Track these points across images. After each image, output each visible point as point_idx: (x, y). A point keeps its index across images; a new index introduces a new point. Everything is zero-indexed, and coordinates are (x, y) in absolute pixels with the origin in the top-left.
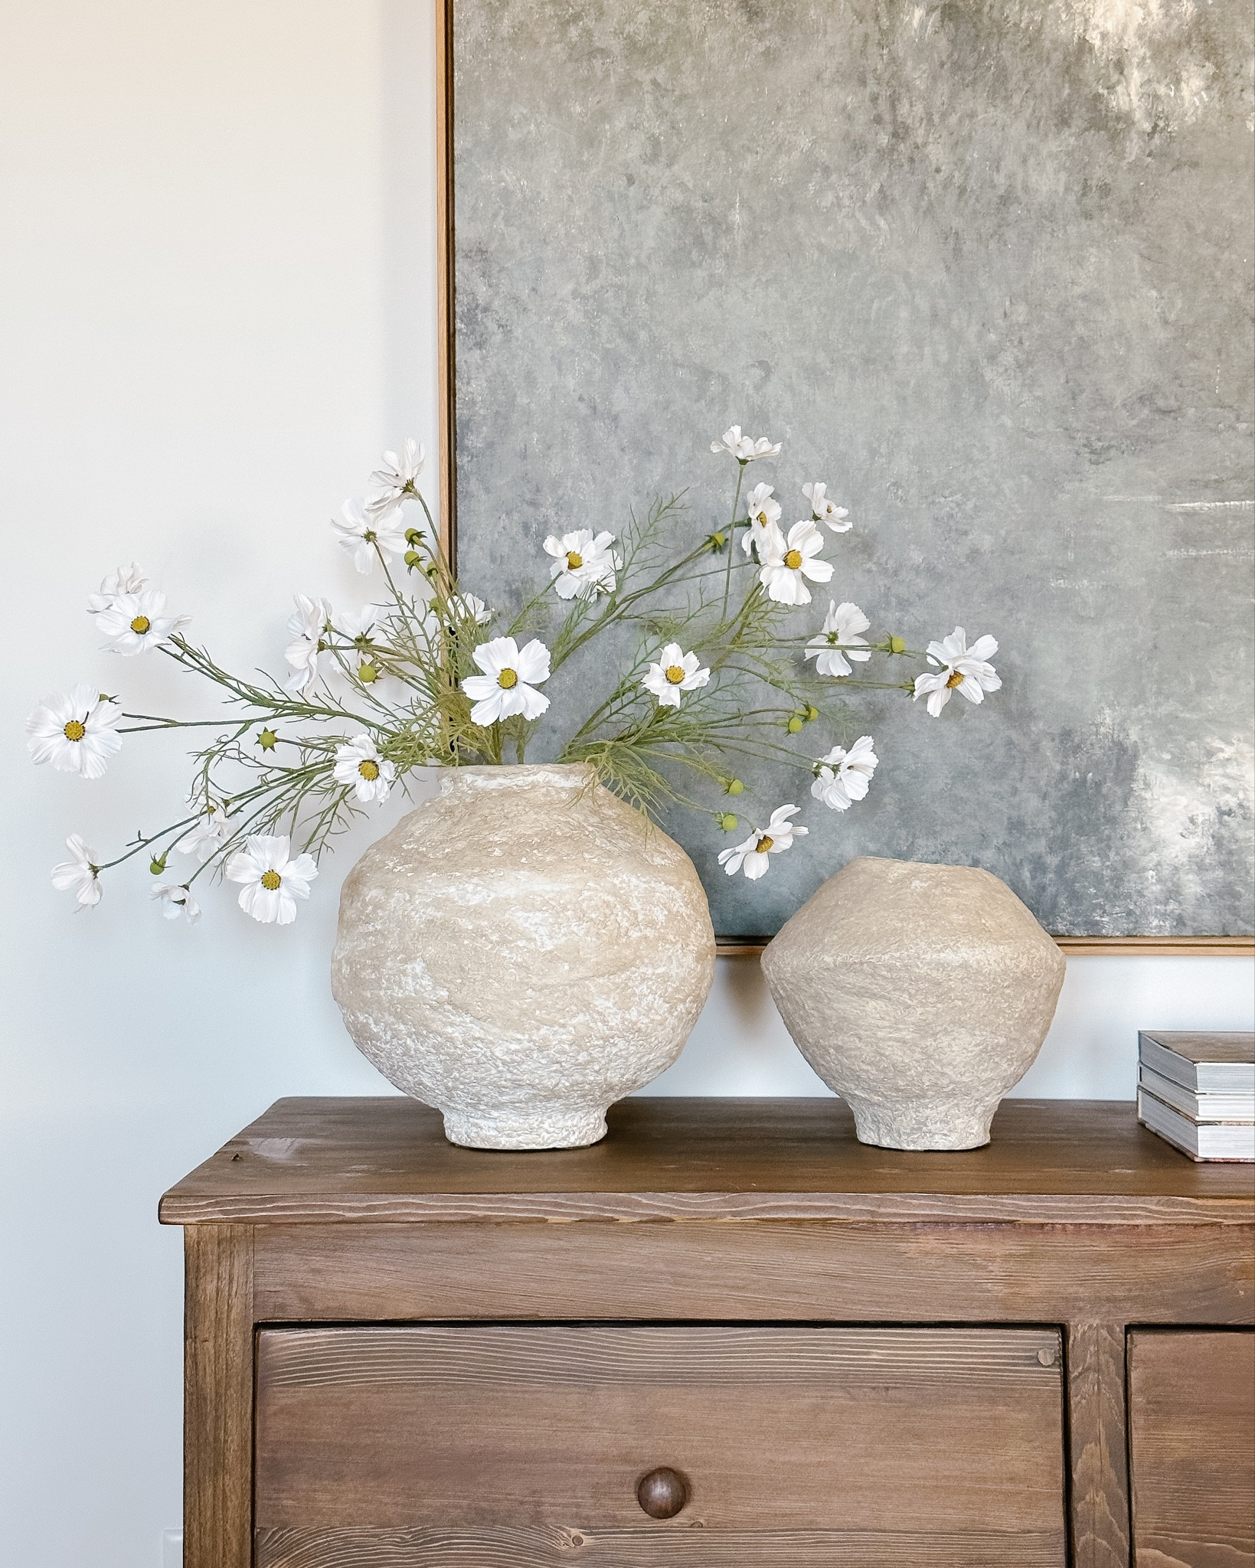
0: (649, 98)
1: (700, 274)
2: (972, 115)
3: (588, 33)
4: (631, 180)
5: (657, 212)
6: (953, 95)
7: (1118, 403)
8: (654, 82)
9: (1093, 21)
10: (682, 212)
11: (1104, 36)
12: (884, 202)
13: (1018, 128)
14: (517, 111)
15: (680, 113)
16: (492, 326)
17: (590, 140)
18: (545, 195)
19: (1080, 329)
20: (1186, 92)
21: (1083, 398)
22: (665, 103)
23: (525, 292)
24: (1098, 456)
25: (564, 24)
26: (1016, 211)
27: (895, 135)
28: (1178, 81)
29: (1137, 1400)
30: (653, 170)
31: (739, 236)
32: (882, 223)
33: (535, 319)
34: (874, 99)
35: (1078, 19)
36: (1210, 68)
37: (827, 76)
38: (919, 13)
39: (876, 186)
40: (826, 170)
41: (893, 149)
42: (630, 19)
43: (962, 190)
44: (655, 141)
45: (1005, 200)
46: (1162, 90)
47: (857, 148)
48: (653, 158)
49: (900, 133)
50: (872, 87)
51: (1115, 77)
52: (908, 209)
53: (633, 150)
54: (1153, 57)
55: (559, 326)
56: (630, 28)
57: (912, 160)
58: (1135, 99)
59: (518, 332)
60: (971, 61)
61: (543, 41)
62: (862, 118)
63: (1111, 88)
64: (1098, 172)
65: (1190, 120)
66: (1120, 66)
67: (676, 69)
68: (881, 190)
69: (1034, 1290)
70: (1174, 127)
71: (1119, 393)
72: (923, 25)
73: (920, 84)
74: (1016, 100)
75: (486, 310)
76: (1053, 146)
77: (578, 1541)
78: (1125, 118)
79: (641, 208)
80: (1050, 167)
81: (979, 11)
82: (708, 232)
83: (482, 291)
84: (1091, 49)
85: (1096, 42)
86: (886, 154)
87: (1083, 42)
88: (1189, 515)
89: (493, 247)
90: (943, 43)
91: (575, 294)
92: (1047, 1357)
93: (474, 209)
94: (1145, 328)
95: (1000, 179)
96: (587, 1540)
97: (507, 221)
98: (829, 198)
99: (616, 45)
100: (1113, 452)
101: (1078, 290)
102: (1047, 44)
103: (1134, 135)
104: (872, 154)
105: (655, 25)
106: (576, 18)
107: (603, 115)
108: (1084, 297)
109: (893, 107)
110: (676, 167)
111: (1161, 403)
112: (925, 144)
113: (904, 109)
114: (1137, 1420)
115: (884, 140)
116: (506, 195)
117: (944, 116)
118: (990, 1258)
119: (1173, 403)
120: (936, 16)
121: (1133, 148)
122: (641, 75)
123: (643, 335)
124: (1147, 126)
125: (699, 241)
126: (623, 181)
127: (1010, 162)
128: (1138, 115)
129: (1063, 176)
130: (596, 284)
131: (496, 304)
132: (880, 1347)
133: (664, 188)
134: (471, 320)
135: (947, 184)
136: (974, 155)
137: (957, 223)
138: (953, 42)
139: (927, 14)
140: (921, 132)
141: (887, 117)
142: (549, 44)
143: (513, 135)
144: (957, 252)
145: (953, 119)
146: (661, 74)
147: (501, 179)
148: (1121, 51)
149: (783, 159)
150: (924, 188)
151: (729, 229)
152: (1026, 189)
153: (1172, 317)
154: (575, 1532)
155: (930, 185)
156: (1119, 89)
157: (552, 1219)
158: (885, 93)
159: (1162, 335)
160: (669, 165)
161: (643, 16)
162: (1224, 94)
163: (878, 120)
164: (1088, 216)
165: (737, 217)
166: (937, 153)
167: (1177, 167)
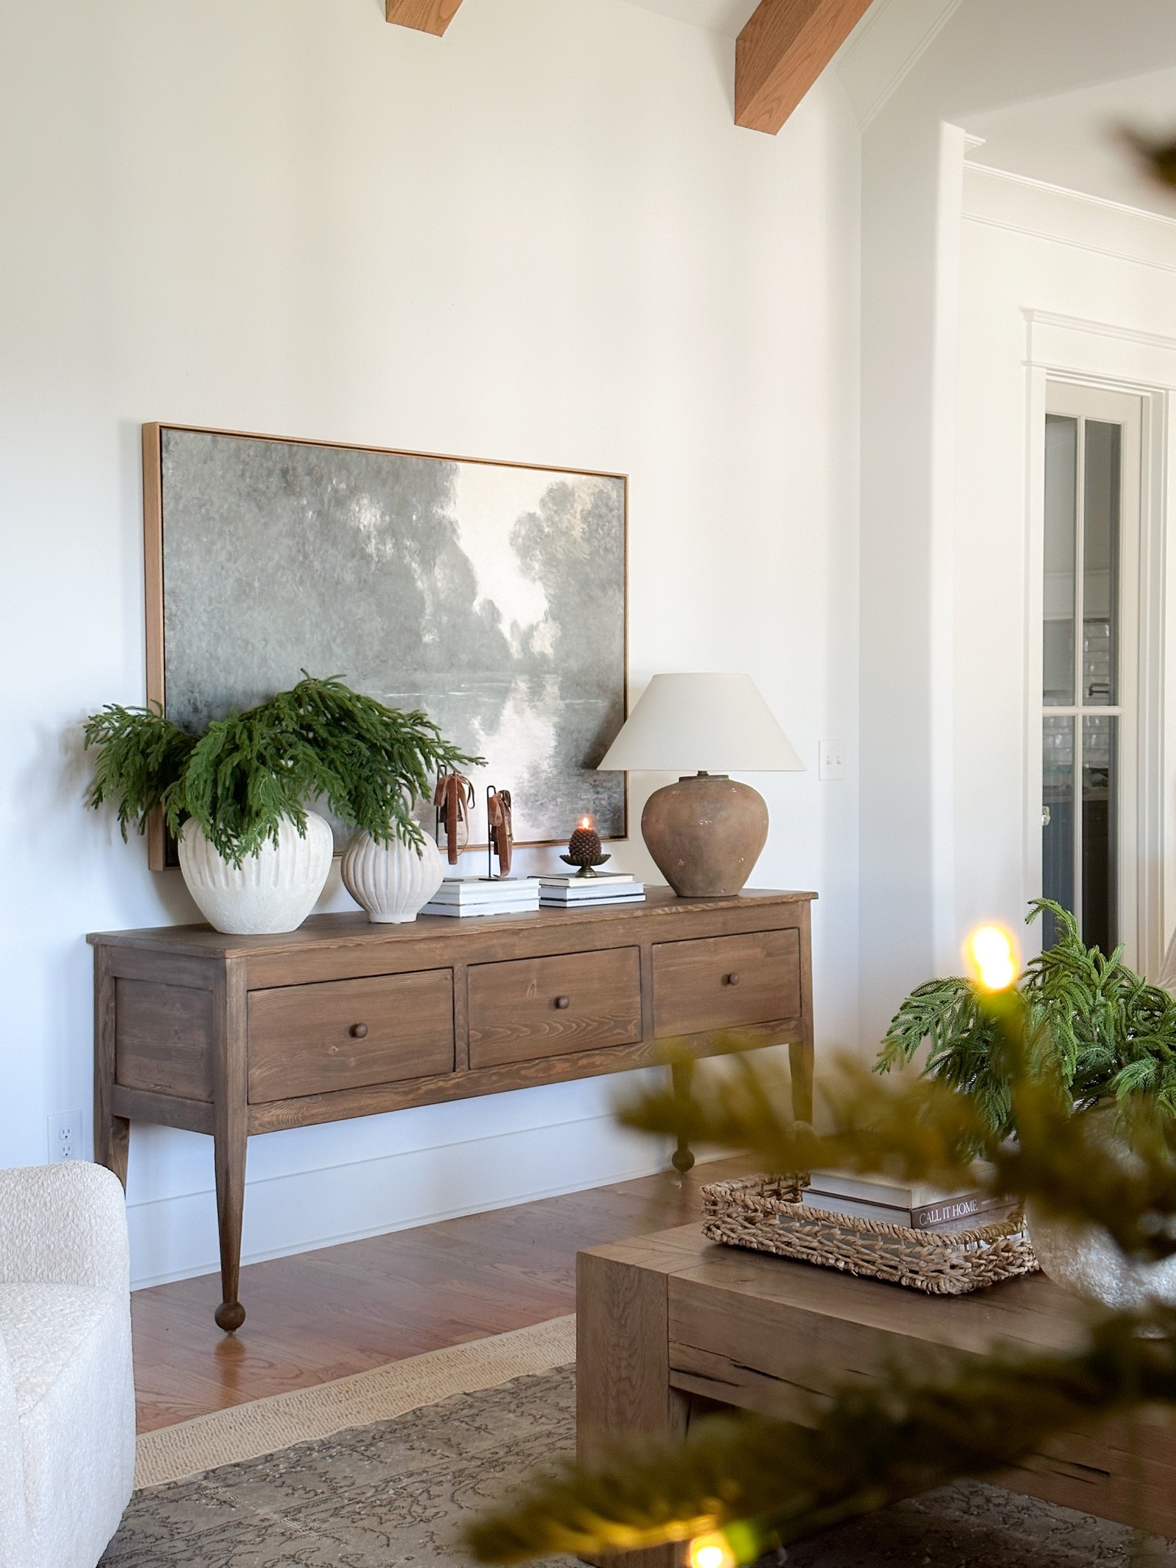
0: (228, 537)
1: (245, 605)
2: (327, 552)
3: (208, 511)
4: (222, 568)
5: (231, 581)
6: (321, 544)
7: (370, 658)
8: (229, 531)
9: (361, 521)
10: (238, 581)
11: (364, 526)
12: (301, 582)
13: (340, 557)
14: (185, 539)
15: (238, 544)
16: (178, 622)
17: (209, 552)
18: (194, 572)
19: (359, 631)
20: (387, 549)
21: (361, 656)
22: (233, 539)
23: (188, 610)
24: (365, 677)
25: (200, 507)
26: (340, 587)
27: (304, 557)
28: (385, 544)
29: (469, 987)
30: (230, 565)
31: (257, 590)
32: (301, 589)
33: (191, 620)
34: (298, 543)
35: (357, 520)
36: (394, 541)
37: (284, 533)
38: (311, 513)
39: (299, 576)
40: (284, 569)
41: (304, 562)
42: (221, 507)
43: (324, 579)
44: (230, 553)
45: (337, 583)
46: (381, 547)
47: (293, 560)
48: (229, 560)
49: (306, 556)
50: (297, 539)
51: (368, 541)
52: (309, 584)
53: (223, 557)
54: (378, 535)
55: (199, 623)
56: (221, 511)
57: (309, 566)
58: (373, 549)
59: (186, 625)
60: (326, 532)
61: (193, 513)
62: (294, 550)
63: (367, 545)
64: (363, 575)
65: (389, 558)
66: (369, 537)
67: (236, 527)
68: (301, 577)
69: (446, 957)
70: (384, 560)
71: (370, 654)
72: (312, 517)
73: (311, 539)
74: (340, 547)
75: (175, 615)
76: (350, 564)
77: (334, 1050)
78: (370, 556)
79: (226, 579)
80: (350, 572)
81: (328, 514)
82: (247, 589)
83: (174, 609)
84: (361, 530)
85: (362, 528)
86: (302, 563)
87: (359, 528)
88: (391, 698)
89: (177, 591)
90: (318, 524)
91: (205, 610)
92: (449, 977)
93: (171, 576)
94: (377, 631)
95: (336, 575)
96: (337, 1049)
97: (182, 581)
98: (284, 579)
99: (217, 516)
100: (369, 676)
101: (358, 617)
102: (348, 528)
103: (373, 563)
104: (297, 563)
105: (229, 509)
106: (204, 505)
107: (213, 543)
108: (360, 619)
109: (304, 547)
110: (237, 564)
111: (382, 658)
112: (313, 561)
113: (307, 548)
114: (470, 992)
115: (301, 558)
116: (182, 571)
117: (319, 551)
118: (436, 948)
119: (385, 658)
120: (316, 514)
121: (373, 567)
122: (225, 528)
123: (227, 627)
124: (377, 559)
125: (244, 592)
126: (220, 568)
127: (338, 569)
128: (374, 555)
129: (353, 576)
130: (212, 607)
131: (179, 613)
132: (409, 980)
133: (233, 572)
134: (170, 620)
135: (320, 575)
136: (328, 566)
137: (323, 590)
138: (321, 524)
139: (313, 513)
140: (312, 556)
141: (302, 550)
142: (196, 514)
143: (184, 548)
144: (323, 601)
145: (321, 553)
146: (232, 528)
147: (180, 565)
148: (369, 532)
149: (270, 564)
150: (313, 577)
151: (254, 588)
152: (343, 579)
153: (385, 628)
154: (334, 1047)
155: (315, 575)
156: (369, 546)
157: (332, 947)
158: (301, 541)
159: (382, 634)
160: (235, 563)
161: (226, 506)
162: (398, 550)
163: (299, 551)
164: (361, 590)
165: (256, 584)
166: (317, 564)
167: (385, 575)
